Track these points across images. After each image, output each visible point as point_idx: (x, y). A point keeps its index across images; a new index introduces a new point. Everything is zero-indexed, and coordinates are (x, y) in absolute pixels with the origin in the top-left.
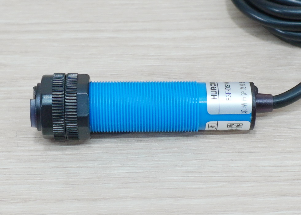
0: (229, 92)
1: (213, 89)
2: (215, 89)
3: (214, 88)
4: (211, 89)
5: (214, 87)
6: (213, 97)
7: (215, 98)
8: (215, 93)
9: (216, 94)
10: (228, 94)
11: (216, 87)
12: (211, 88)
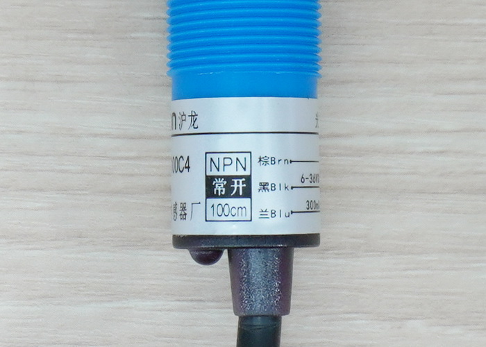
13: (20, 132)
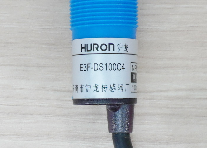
0: (91, 67)
1: (96, 46)
2: (95, 49)
3: (97, 48)
4: (94, 44)
5: (99, 49)
6: (83, 46)
7: (83, 49)
8: (88, 49)
9: (88, 51)
10: (87, 67)
11: (98, 50)
12: (97, 45)
13: (22, 89)
